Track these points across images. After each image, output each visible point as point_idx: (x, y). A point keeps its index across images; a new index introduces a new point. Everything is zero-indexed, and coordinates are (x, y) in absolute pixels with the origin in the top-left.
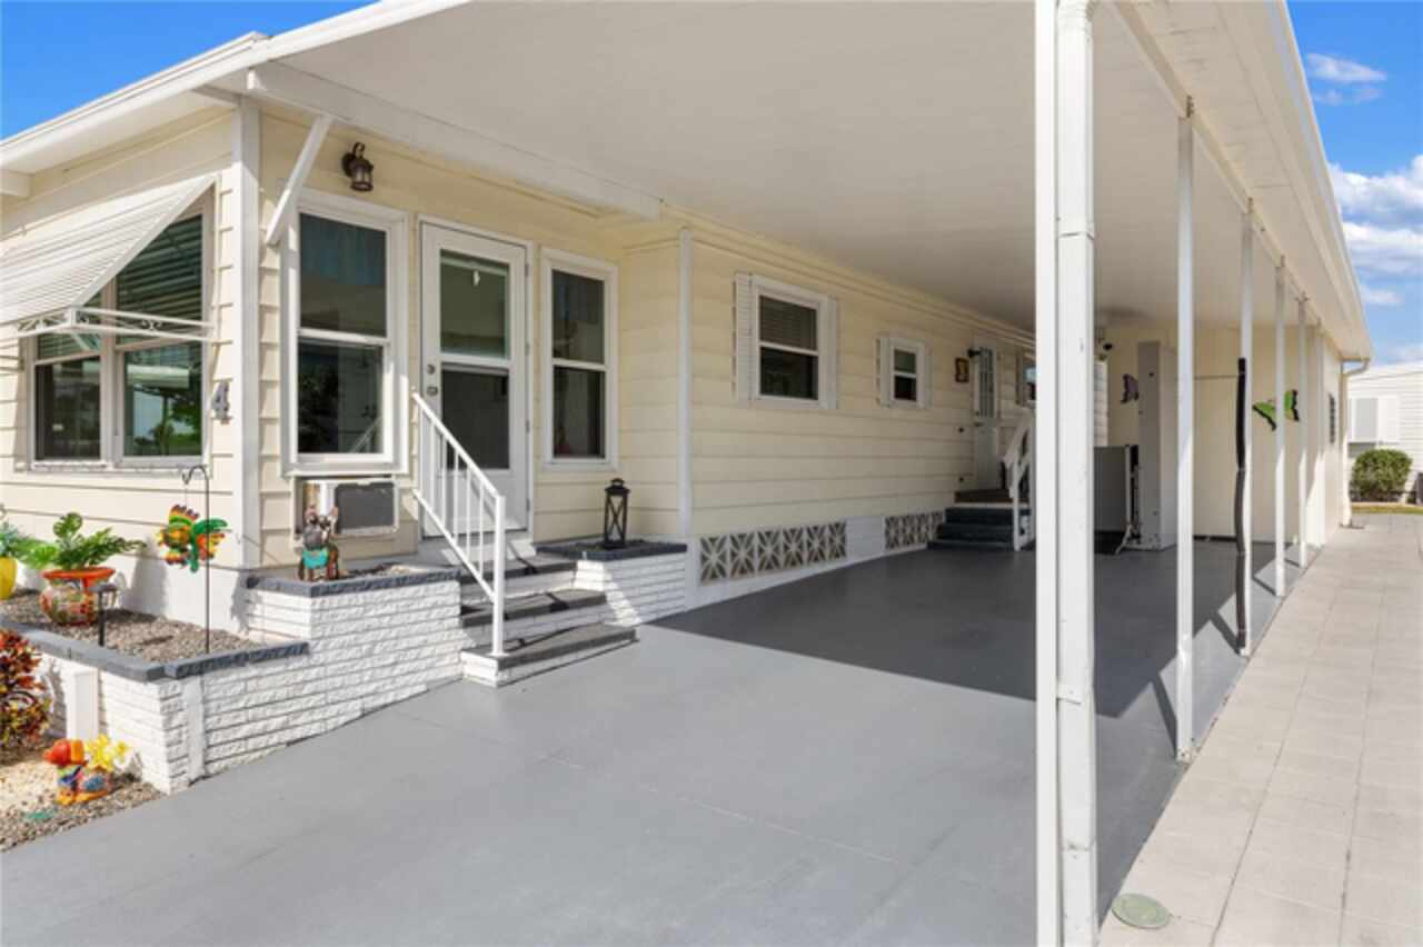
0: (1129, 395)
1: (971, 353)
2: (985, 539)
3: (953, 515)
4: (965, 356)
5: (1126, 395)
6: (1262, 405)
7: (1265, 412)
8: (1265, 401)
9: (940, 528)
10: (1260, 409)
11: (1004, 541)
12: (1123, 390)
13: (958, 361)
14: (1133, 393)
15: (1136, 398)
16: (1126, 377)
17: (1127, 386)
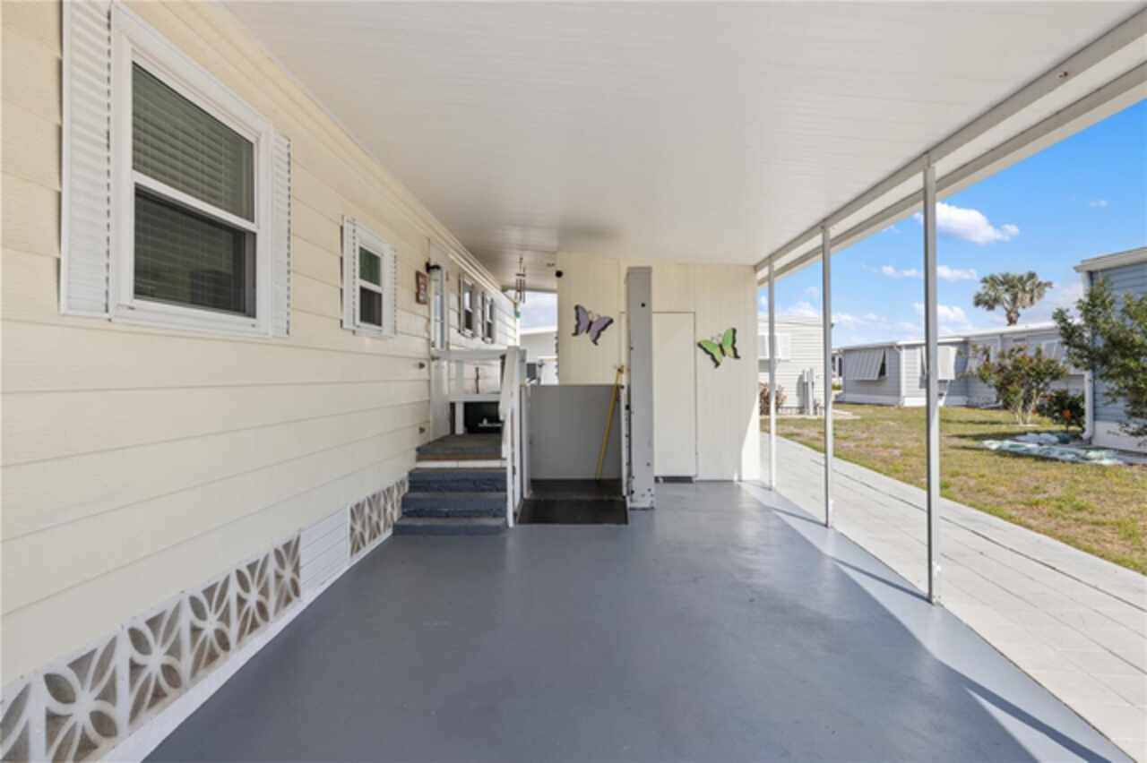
0: (581, 328)
1: (429, 268)
2: (468, 514)
3: (417, 481)
4: (423, 271)
5: (577, 327)
6: (706, 341)
7: (709, 349)
8: (709, 339)
9: (405, 502)
10: (705, 346)
11: (495, 516)
12: (575, 322)
13: (418, 274)
14: (584, 325)
15: (588, 331)
16: (577, 308)
17: (578, 318)
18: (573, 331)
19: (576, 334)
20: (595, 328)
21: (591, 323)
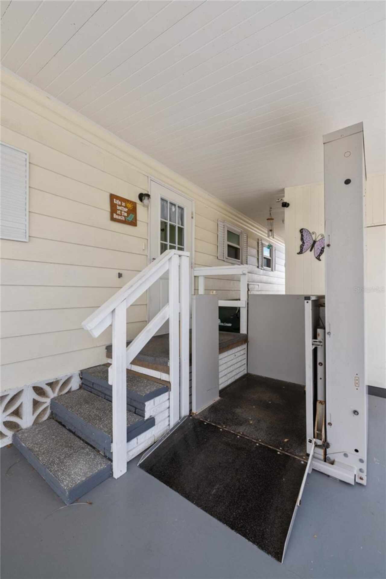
0: (305, 247)
12: (300, 244)
14: (308, 244)
15: (311, 251)
16: (301, 231)
17: (302, 239)
18: (299, 251)
19: (301, 252)
20: (317, 247)
21: (315, 242)
